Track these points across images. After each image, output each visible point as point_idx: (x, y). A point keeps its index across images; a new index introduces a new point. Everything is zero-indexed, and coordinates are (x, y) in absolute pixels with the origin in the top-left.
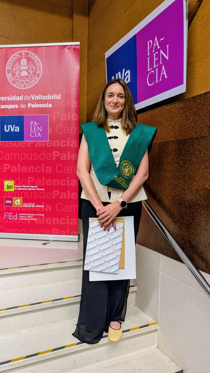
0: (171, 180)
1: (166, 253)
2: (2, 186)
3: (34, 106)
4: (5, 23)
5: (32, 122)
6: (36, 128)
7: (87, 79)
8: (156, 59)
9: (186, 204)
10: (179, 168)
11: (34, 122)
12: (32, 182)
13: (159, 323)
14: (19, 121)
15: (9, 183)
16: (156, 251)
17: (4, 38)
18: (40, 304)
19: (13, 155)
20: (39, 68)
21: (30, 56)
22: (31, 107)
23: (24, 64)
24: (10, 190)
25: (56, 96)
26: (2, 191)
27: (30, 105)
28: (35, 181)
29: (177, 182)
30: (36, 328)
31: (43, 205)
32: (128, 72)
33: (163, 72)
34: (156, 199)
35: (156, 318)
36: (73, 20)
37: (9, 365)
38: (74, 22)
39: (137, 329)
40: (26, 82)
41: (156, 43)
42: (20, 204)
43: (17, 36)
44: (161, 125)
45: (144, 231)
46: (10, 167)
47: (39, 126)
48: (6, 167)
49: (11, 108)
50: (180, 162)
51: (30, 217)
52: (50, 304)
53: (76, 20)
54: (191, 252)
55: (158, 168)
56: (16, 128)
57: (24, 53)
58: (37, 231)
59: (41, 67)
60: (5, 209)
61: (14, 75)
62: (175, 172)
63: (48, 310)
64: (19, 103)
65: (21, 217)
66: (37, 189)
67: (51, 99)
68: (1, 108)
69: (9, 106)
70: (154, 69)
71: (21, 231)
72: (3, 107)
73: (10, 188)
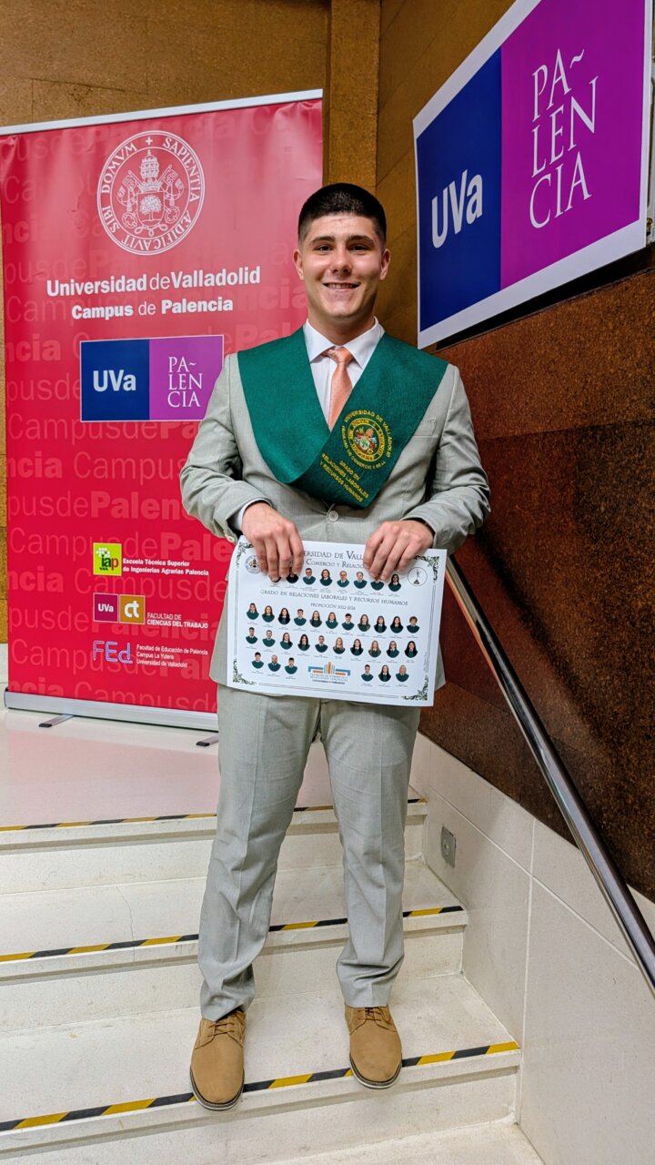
0: (571, 568)
1: (549, 816)
2: (88, 559)
3: (179, 308)
4: (113, 44)
5: (173, 361)
6: (186, 378)
8: (558, 132)
9: (612, 656)
10: (596, 528)
11: (179, 361)
12: (173, 548)
13: (523, 1048)
14: (134, 356)
15: (106, 549)
16: (521, 805)
17: (109, 92)
18: (136, 948)
19: (119, 465)
20: (195, 185)
21: (167, 147)
22: (169, 311)
23: (150, 175)
24: (109, 572)
25: (246, 273)
26: (85, 572)
27: (169, 307)
28: (182, 548)
29: (588, 576)
30: (127, 1018)
31: (204, 620)
32: (477, 181)
33: (578, 178)
35: (514, 1028)
36: (330, 13)
37: (10, 1137)
38: (333, 21)
39: (444, 1060)
40: (158, 232)
41: (559, 74)
42: (137, 616)
43: (152, 83)
44: (550, 369)
45: (491, 732)
46: (112, 500)
47: (194, 371)
48: (100, 500)
49: (111, 315)
50: (600, 506)
51: (167, 658)
52: (169, 950)
53: (339, 13)
54: (622, 827)
55: (538, 520)
56: (126, 378)
57: (152, 137)
58: (187, 701)
59: (202, 179)
60: (95, 630)
61: (119, 210)
62: (586, 542)
63: (166, 966)
64: (133, 299)
65: (142, 655)
66: (187, 571)
67: (230, 283)
68: (85, 317)
69: (107, 311)
70: (551, 169)
71: (142, 697)
72: (89, 313)
73: (110, 565)
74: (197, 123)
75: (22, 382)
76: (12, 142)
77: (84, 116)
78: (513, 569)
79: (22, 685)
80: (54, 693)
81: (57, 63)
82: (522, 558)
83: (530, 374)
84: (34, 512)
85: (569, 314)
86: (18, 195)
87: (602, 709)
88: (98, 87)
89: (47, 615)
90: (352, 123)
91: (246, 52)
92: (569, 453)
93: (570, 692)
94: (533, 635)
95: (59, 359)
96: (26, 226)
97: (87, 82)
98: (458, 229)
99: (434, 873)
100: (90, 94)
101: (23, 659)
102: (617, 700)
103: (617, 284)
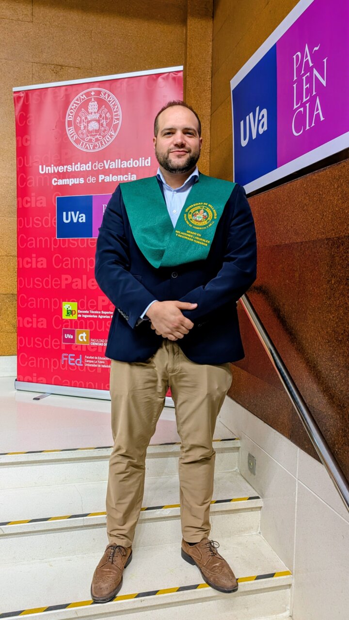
0: (317, 313)
1: (306, 447)
2: (60, 311)
3: (108, 179)
4: (74, 44)
5: (105, 206)
7: (211, 128)
8: (307, 86)
9: (339, 360)
10: (330, 292)
12: (106, 304)
13: (294, 574)
14: (85, 205)
15: (69, 305)
16: (291, 441)
17: (72, 69)
18: (85, 518)
19: (76, 261)
20: (116, 115)
21: (102, 96)
22: (103, 180)
23: (93, 111)
24: (71, 317)
25: (143, 161)
26: (59, 319)
27: (103, 178)
28: (109, 304)
29: (325, 317)
30: (80, 556)
32: (264, 112)
33: (318, 110)
34: (293, 346)
35: (289, 563)
36: (187, 27)
38: (188, 31)
39: (251, 580)
40: (97, 140)
41: (307, 57)
42: (85, 340)
43: (94, 64)
44: (304, 209)
45: (275, 401)
46: (72, 280)
48: (66, 279)
49: (73, 183)
50: (331, 280)
51: (101, 363)
52: (102, 519)
53: (191, 27)
54: (346, 452)
55: (298, 288)
56: (80, 216)
57: (94, 91)
59: (120, 113)
60: (63, 348)
61: (77, 129)
62: (324, 299)
63: (101, 528)
64: (84, 174)
65: (88, 361)
67: (135, 166)
68: (59, 184)
69: (71, 181)
70: (303, 105)
71: (87, 384)
72: (61, 182)
73: (71, 314)
74: (118, 83)
75: (26, 218)
76: (22, 95)
77: (59, 81)
78: (285, 315)
79: (24, 377)
80: (42, 382)
81: (45, 54)
82: (290, 308)
83: (293, 212)
84: (31, 285)
85: (314, 180)
86: (24, 122)
87: (334, 389)
88: (67, 66)
89: (38, 340)
90: (198, 83)
91: (143, 48)
92: (315, 253)
93: (317, 380)
94: (296, 349)
95: (45, 206)
96: (28, 138)
97: (60, 64)
98: (254, 137)
99: (244, 478)
100: (62, 70)
101: (24, 364)
102: (342, 384)
103: (339, 164)
